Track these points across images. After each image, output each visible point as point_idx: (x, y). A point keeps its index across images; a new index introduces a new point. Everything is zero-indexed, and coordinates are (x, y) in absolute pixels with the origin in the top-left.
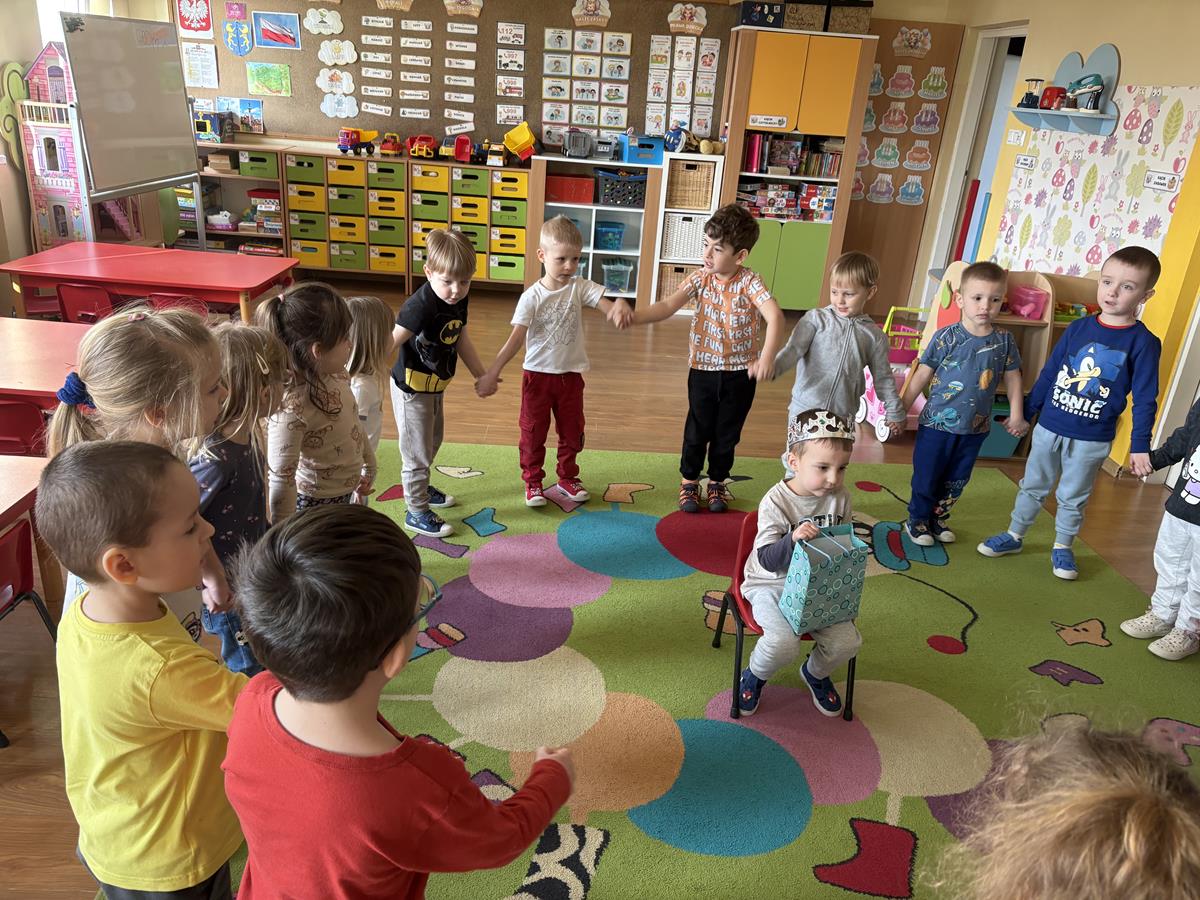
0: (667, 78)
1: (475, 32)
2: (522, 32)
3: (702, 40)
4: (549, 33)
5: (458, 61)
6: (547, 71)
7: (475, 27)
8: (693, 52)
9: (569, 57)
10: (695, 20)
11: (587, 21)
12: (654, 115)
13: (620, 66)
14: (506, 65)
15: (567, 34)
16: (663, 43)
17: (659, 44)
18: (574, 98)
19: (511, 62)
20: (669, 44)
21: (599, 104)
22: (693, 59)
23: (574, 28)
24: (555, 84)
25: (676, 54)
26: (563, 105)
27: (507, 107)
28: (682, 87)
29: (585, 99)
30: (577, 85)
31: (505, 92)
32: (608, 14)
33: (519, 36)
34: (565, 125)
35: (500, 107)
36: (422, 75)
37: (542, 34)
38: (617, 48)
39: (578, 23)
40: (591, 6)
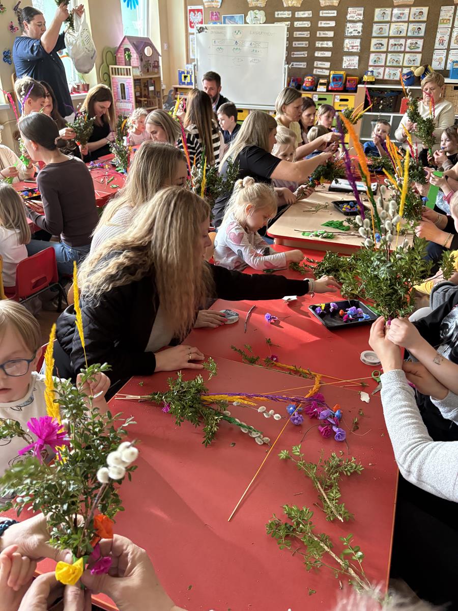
0: (449, 34)
1: (335, 15)
2: (362, 12)
4: (378, 11)
5: (324, 32)
6: (374, 34)
7: (336, 12)
9: (388, 25)
11: (401, 2)
12: (438, 57)
13: (420, 28)
14: (351, 33)
15: (388, 11)
16: (449, 11)
17: (446, 12)
18: (389, 50)
19: (354, 30)
20: (453, 11)
21: (404, 52)
23: (393, 6)
24: (378, 42)
26: (382, 55)
27: (349, 58)
29: (396, 50)
30: (392, 41)
31: (349, 49)
33: (360, 15)
34: (382, 66)
35: (345, 58)
36: (304, 42)
37: (374, 11)
38: (419, 17)
39: (395, 3)
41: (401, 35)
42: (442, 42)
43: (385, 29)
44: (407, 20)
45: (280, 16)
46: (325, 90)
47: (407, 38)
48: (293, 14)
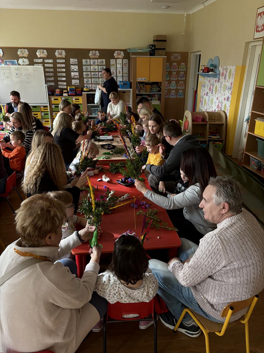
0: (115, 70)
1: (64, 61)
2: (77, 61)
3: (123, 60)
4: (84, 60)
5: (61, 69)
6: (84, 70)
7: (64, 60)
8: (121, 63)
9: (89, 66)
10: (121, 55)
11: (93, 57)
14: (73, 70)
15: (88, 60)
16: (114, 61)
18: (92, 77)
20: (115, 61)
21: (99, 78)
22: (121, 65)
23: (90, 59)
24: (87, 73)
25: (117, 64)
26: (89, 79)
27: (75, 80)
28: (119, 72)
29: (95, 77)
30: (92, 73)
31: (74, 76)
32: (98, 55)
34: (90, 84)
35: (73, 81)
36: (51, 74)
37: (82, 60)
38: (102, 63)
39: (91, 57)
40: (94, 53)
41: (96, 71)
43: (89, 68)
44: (97, 64)
45: (36, 61)
46: (67, 95)
47: (98, 72)
48: (43, 61)
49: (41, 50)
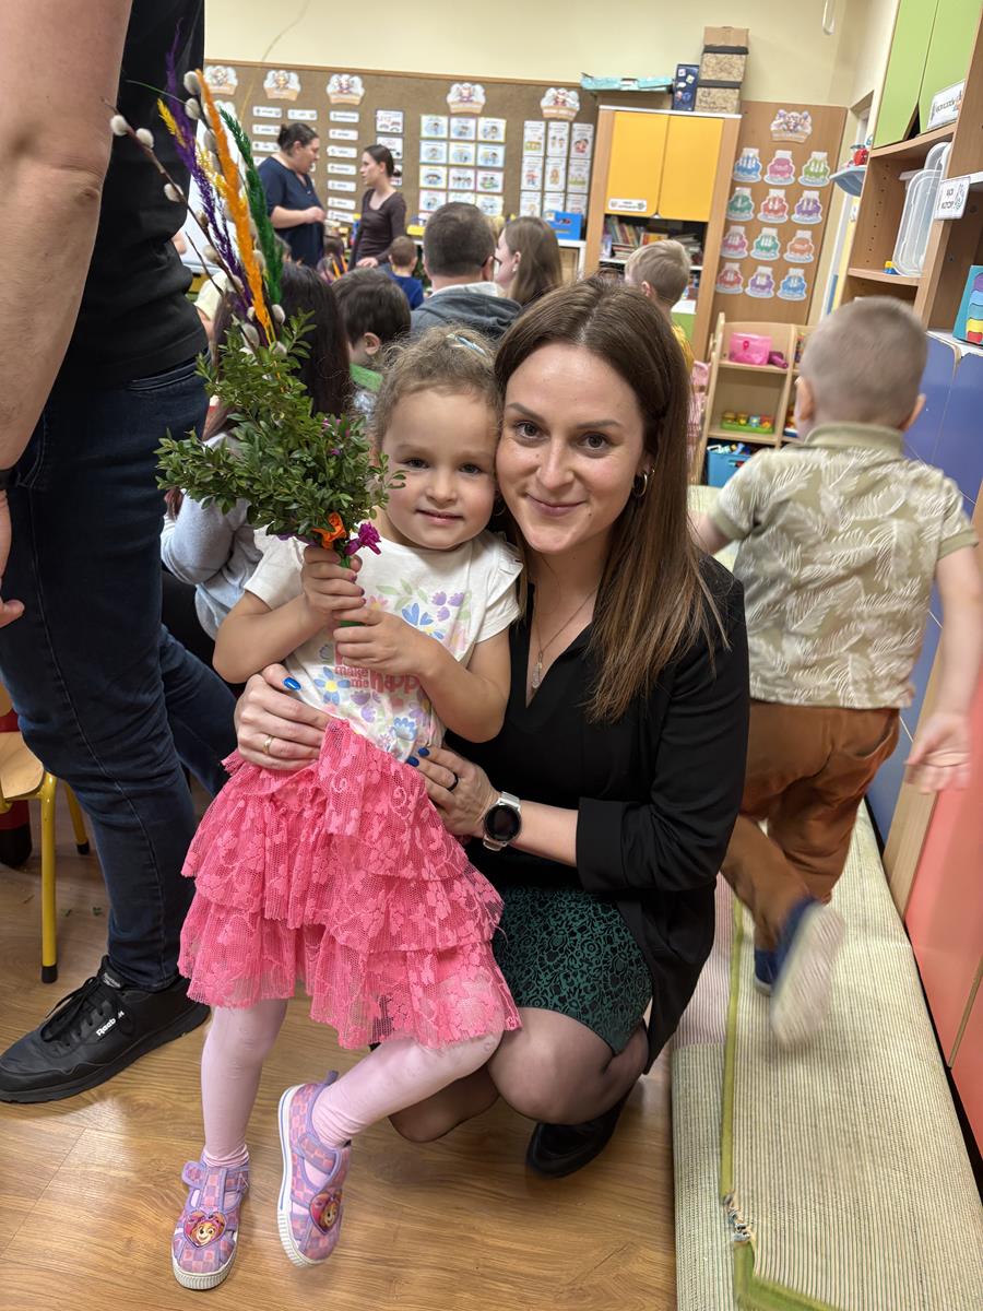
0: (541, 165)
1: (357, 120)
2: (400, 120)
3: (575, 125)
4: (426, 120)
5: (340, 149)
6: (423, 158)
7: (357, 115)
8: (566, 138)
9: (444, 144)
10: (568, 105)
11: (462, 107)
12: (529, 203)
13: (494, 154)
15: (443, 120)
16: (537, 129)
17: (533, 130)
18: (451, 186)
20: (543, 130)
21: (475, 191)
22: (565, 146)
23: (451, 115)
24: (432, 172)
25: (550, 141)
26: (440, 193)
28: (555, 175)
29: (461, 188)
30: (454, 172)
32: (482, 100)
33: (398, 124)
37: (419, 122)
38: (492, 135)
39: (454, 108)
40: (466, 93)
41: (467, 163)
42: (532, 179)
43: (441, 153)
44: (473, 138)
45: (261, 114)
47: (477, 168)
48: (285, 113)
49: (282, 72)
